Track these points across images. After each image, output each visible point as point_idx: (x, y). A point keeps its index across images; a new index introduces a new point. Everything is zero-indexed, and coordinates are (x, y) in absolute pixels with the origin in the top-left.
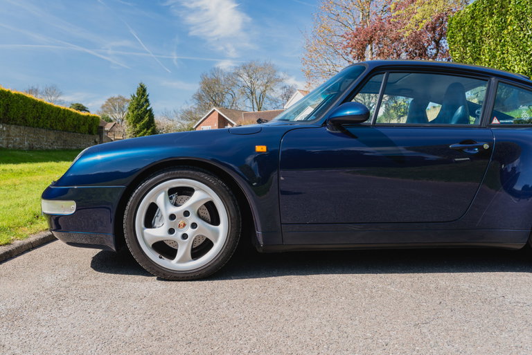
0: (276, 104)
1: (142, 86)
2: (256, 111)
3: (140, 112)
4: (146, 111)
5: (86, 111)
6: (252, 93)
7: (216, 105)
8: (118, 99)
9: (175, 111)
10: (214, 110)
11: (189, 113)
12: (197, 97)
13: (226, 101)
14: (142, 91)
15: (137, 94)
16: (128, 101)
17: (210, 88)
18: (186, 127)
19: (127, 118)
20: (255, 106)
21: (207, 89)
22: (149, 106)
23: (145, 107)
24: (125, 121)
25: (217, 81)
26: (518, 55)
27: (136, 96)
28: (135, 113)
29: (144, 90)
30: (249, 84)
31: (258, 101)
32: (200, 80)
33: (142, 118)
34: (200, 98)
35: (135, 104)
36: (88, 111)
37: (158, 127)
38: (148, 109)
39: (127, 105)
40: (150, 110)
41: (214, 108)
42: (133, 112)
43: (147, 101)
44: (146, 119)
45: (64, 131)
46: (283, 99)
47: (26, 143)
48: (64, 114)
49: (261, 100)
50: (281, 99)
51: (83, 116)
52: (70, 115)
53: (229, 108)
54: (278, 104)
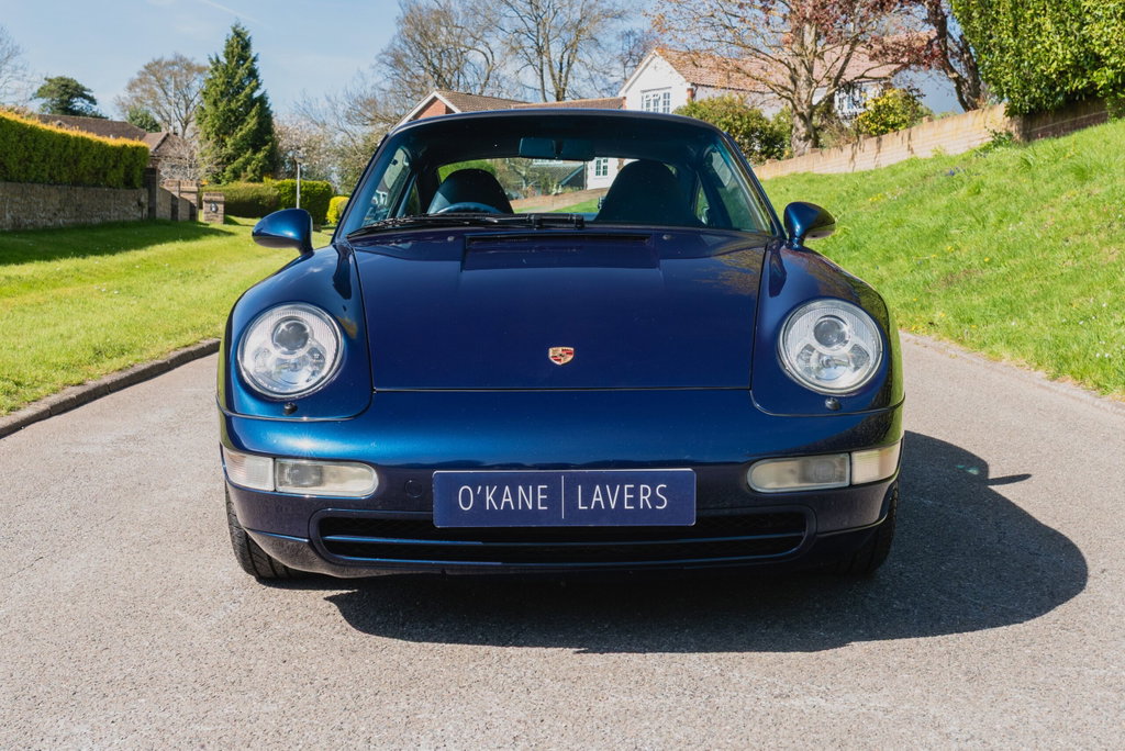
0: (604, 80)
1: (238, 34)
2: (552, 100)
3: (233, 106)
4: (251, 102)
5: (86, 97)
6: (540, 51)
7: (443, 84)
8: (174, 64)
9: (329, 100)
10: (435, 99)
11: (371, 103)
12: (389, 59)
13: (468, 70)
14: (240, 47)
15: (227, 55)
16: (201, 70)
17: (424, 34)
18: (360, 142)
19: (200, 120)
20: (549, 85)
21: (418, 38)
22: (257, 87)
23: (248, 90)
24: (192, 125)
25: (443, 16)
27: (224, 60)
28: (221, 106)
29: (246, 46)
30: (532, 25)
31: (556, 71)
32: (398, 12)
33: (240, 120)
34: (398, 61)
35: (219, 81)
36: (92, 101)
37: (284, 143)
38: (256, 94)
39: (197, 84)
40: (262, 100)
41: (436, 94)
42: (215, 103)
43: (253, 74)
44: (251, 123)
45: (76, 183)
46: (625, 65)
47: (8, 216)
48: (76, 148)
49: (564, 70)
50: (620, 66)
51: (114, 148)
52: (87, 149)
53: (478, 90)
54: (611, 80)
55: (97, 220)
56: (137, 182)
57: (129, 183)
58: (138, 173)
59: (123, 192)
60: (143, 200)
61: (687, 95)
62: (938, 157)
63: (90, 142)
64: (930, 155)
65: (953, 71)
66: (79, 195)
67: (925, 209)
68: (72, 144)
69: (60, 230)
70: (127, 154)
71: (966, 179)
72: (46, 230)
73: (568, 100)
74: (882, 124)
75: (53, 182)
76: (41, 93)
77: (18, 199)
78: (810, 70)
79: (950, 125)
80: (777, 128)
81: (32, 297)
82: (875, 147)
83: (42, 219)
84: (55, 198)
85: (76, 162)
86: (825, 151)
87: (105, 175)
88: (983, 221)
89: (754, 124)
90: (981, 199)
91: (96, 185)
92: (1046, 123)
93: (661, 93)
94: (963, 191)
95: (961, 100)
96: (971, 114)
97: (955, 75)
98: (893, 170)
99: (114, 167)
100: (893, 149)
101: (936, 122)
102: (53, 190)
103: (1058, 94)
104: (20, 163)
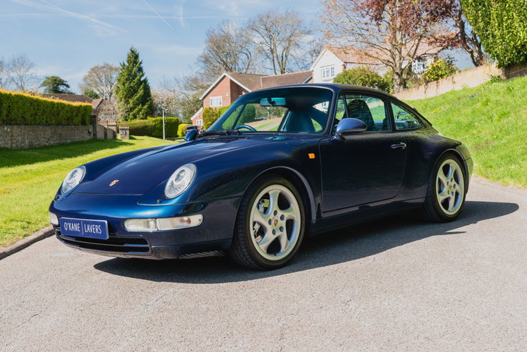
0: (303, 63)
1: (133, 52)
2: (279, 74)
3: (132, 85)
4: (140, 83)
5: (65, 85)
6: (272, 51)
7: (229, 69)
8: (104, 67)
9: (176, 80)
10: (225, 76)
11: (195, 80)
12: (203, 59)
13: (240, 62)
14: (134, 58)
15: (128, 61)
16: (116, 69)
17: (218, 47)
18: (191, 98)
19: (117, 92)
20: (277, 67)
21: (215, 49)
22: (143, 75)
23: (138, 77)
24: (114, 95)
25: (227, 38)
27: (127, 64)
28: (127, 85)
29: (137, 57)
30: (268, 40)
31: (280, 61)
32: (206, 37)
33: (135, 91)
34: (207, 60)
35: (125, 74)
36: (68, 86)
37: (156, 101)
38: (142, 79)
39: (115, 76)
40: (145, 81)
41: (225, 74)
42: (124, 84)
43: (140, 70)
44: (141, 92)
45: (59, 124)
46: (312, 56)
47: (27, 142)
48: (58, 108)
49: (284, 60)
50: (309, 56)
51: (76, 107)
52: (63, 108)
53: (244, 71)
54: (306, 63)
55: (69, 141)
56: (87, 122)
57: (84, 123)
58: (88, 118)
59: (81, 127)
60: (90, 130)
61: (342, 67)
62: (464, 89)
63: (64, 104)
64: (461, 89)
65: (469, 48)
66: (60, 130)
67: (461, 114)
68: (56, 106)
69: (52, 146)
70: (82, 109)
71: (479, 99)
72: (45, 147)
73: (287, 73)
74: (436, 75)
75: (48, 124)
76: (44, 84)
77: (31, 133)
78: (400, 53)
79: (469, 74)
80: (385, 81)
81: (37, 179)
82: (436, 87)
83: (43, 142)
84: (49, 131)
85: (58, 114)
86: (410, 90)
87: (72, 119)
88: (491, 118)
89: (375, 79)
90: (488, 108)
91: (68, 125)
92: (517, 70)
93: (330, 68)
94: (479, 104)
95: (474, 62)
96: (480, 69)
97: (470, 50)
98: (444, 96)
99: (77, 115)
100: (445, 86)
101: (462, 73)
102: (48, 128)
103: (521, 56)
104: (31, 116)
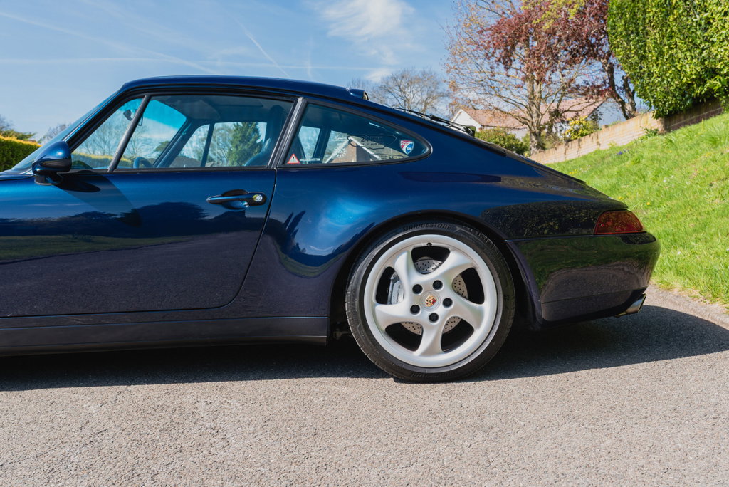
3: (246, 147)
4: (255, 146)
19: (231, 155)
22: (258, 138)
26: (689, 50)
28: (240, 148)
33: (249, 155)
35: (239, 135)
43: (256, 131)
62: (612, 148)
64: (608, 147)
65: (619, 97)
67: (604, 175)
71: (630, 156)
74: (579, 134)
78: (539, 109)
79: (618, 128)
80: (524, 143)
82: (577, 147)
86: (547, 151)
88: (644, 178)
89: (511, 142)
90: (641, 166)
92: (680, 121)
94: (629, 163)
95: (625, 115)
96: (632, 121)
97: (620, 100)
98: (585, 157)
100: (588, 146)
101: (610, 128)
103: (687, 100)
